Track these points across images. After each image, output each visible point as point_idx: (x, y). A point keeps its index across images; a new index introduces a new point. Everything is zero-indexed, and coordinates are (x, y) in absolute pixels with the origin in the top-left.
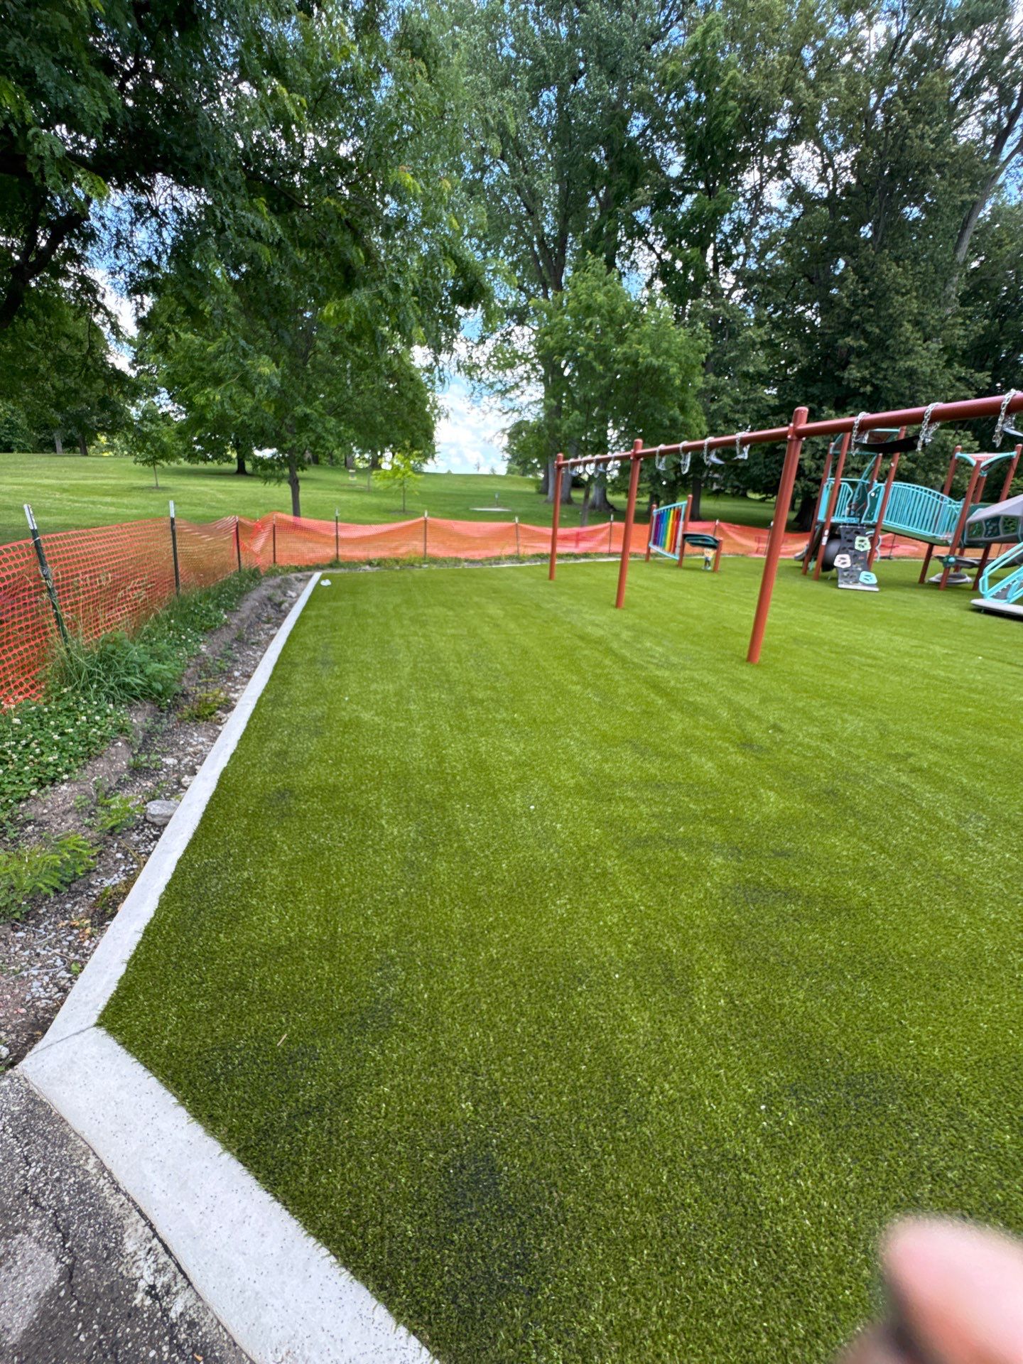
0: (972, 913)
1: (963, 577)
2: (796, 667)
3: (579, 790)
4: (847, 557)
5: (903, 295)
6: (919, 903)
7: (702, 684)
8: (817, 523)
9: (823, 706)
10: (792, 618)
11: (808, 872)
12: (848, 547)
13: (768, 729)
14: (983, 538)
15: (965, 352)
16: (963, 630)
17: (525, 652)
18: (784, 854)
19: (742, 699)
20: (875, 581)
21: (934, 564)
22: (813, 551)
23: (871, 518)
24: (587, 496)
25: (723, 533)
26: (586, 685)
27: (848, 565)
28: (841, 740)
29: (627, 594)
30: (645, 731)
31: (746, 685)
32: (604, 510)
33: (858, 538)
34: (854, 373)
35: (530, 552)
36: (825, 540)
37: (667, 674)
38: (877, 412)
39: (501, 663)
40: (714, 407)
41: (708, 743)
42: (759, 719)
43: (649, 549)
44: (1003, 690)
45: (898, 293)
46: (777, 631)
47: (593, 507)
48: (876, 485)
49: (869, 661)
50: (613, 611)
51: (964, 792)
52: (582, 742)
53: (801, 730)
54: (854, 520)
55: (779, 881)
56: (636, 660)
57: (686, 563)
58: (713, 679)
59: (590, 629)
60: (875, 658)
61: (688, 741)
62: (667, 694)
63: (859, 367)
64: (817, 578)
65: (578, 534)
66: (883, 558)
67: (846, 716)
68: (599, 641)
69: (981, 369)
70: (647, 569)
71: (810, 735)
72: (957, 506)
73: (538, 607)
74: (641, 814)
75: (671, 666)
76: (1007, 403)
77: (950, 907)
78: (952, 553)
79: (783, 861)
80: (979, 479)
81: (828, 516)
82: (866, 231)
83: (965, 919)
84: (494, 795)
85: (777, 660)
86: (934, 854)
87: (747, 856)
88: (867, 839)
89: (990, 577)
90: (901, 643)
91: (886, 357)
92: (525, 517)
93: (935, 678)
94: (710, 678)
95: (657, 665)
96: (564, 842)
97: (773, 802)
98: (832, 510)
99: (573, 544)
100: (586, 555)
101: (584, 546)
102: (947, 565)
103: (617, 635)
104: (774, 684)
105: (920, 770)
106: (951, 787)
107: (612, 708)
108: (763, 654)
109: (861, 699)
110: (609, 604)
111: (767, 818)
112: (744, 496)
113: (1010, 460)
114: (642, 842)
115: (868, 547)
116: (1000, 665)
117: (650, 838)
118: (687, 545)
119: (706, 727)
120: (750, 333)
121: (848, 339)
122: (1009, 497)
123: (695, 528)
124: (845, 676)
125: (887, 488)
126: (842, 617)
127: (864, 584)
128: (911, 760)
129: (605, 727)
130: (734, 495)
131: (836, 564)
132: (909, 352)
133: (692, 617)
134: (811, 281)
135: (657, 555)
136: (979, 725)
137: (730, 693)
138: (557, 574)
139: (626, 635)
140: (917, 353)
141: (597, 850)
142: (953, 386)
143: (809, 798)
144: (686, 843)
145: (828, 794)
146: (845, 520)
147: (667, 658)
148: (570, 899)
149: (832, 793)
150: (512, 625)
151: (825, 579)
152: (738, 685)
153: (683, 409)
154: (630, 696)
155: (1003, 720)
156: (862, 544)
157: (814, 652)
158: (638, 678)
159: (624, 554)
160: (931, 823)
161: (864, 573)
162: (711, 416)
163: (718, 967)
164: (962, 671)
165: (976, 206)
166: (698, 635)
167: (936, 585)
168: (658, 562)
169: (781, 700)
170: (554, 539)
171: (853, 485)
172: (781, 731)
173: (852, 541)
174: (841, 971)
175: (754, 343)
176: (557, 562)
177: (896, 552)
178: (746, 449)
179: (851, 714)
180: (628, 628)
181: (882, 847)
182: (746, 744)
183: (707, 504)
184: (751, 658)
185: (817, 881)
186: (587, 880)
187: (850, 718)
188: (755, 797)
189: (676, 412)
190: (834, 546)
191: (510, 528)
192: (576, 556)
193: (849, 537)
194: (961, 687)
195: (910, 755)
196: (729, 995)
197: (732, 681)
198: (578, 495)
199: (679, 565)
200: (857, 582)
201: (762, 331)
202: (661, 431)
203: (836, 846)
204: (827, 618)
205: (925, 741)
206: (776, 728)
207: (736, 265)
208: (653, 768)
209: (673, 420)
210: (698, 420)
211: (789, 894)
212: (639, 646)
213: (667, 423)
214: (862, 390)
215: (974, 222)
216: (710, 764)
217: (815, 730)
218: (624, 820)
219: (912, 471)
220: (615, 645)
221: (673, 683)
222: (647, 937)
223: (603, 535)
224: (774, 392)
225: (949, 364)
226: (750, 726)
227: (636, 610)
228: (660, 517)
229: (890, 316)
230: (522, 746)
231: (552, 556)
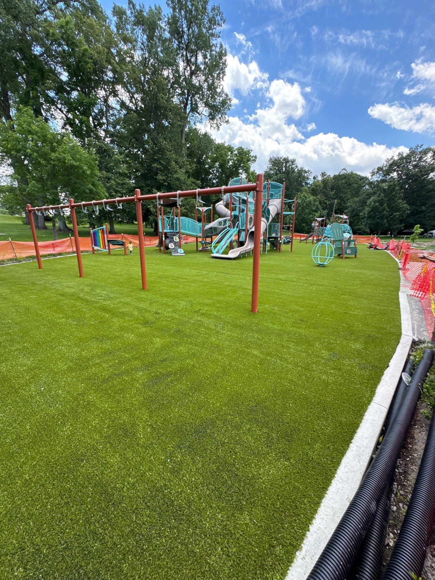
0: (222, 354)
1: (208, 247)
2: (161, 288)
3: (70, 369)
4: (172, 244)
5: (170, 152)
6: (208, 358)
7: (126, 303)
8: (160, 232)
9: (172, 300)
10: (158, 269)
11: (173, 363)
12: (172, 241)
13: (154, 314)
14: (210, 235)
15: (193, 174)
16: (210, 265)
17: (27, 309)
18: (165, 360)
19: (142, 305)
20: (183, 252)
21: (199, 244)
22: (161, 243)
23: (177, 230)
24: (54, 225)
25: (126, 239)
26: (67, 318)
27: (174, 247)
28: (179, 311)
29: (84, 270)
30: (101, 330)
31: (143, 299)
32: (66, 231)
33: (174, 237)
34: (160, 177)
35: (24, 255)
36: (164, 238)
37: (109, 302)
38: (171, 192)
39: (12, 319)
40: (108, 185)
41: (130, 327)
42: (150, 311)
43: (93, 248)
44: (222, 281)
45: (168, 151)
46: (153, 275)
47: (60, 230)
48: (176, 218)
49: (185, 280)
50: (79, 279)
51: (216, 317)
52: (69, 346)
53: (165, 311)
54: (172, 231)
55: (164, 372)
56: (93, 300)
57: (112, 253)
58: (129, 300)
59: (67, 290)
60: (186, 279)
61: (122, 329)
62: (110, 311)
63: (162, 175)
64: (165, 253)
65: (53, 244)
66: (185, 243)
67: (180, 302)
68: (72, 295)
69: (198, 180)
70: (93, 257)
71: (169, 312)
72: (200, 224)
73: (34, 284)
74: (104, 368)
75: (111, 299)
76: (197, 192)
77: (216, 356)
78: (203, 240)
79: (164, 363)
80: (204, 216)
81: (162, 230)
82: (152, 126)
83: (220, 357)
84: (17, 392)
85: (154, 286)
86: (210, 340)
87: (151, 367)
88: (191, 343)
89: (214, 247)
90: (194, 272)
91: (169, 173)
92: (15, 238)
93: (204, 282)
94: (128, 300)
95: (104, 299)
96: (64, 398)
97: (158, 342)
98: (163, 228)
99: (52, 249)
100: (60, 254)
101: (58, 250)
102: (202, 244)
103: (82, 290)
104: (154, 296)
105: (203, 314)
106: (212, 317)
107: (83, 325)
108: (148, 285)
109: (184, 294)
110: (76, 276)
111: (157, 349)
112: (133, 223)
113: (210, 209)
114: (105, 381)
115: (178, 240)
116: (220, 274)
117: (110, 377)
118: (110, 245)
119: (129, 321)
120: (116, 156)
121: (155, 165)
122: (213, 221)
123: (112, 237)
124: (178, 287)
125: (179, 219)
126: (175, 266)
127: (180, 253)
128: (201, 311)
129: (81, 335)
130: (128, 223)
131: (170, 247)
132: (176, 172)
133: (118, 275)
134: (136, 140)
135: (98, 250)
136: (218, 294)
137: (137, 304)
138: (43, 265)
139: (86, 289)
140: (178, 172)
141: (82, 394)
142: (192, 185)
143: (171, 336)
144: (127, 372)
145: (177, 332)
146: (169, 231)
147: (108, 296)
148: (71, 424)
149: (178, 331)
150: (17, 297)
151: (168, 253)
152: (140, 300)
153: (94, 185)
154: (92, 317)
155: (223, 291)
156: (176, 239)
157: (167, 281)
158: (95, 307)
159: (77, 252)
160: (208, 330)
161: (179, 249)
162: (108, 189)
163: (145, 417)
164: (211, 278)
165: (184, 127)
166: (121, 283)
167: (201, 251)
168: (100, 254)
169: (157, 302)
170: (36, 248)
171: (168, 218)
172: (158, 313)
173: (173, 238)
174: (188, 394)
175: (119, 161)
176: (42, 259)
177: (188, 241)
178: (121, 205)
179: (181, 300)
180: (87, 286)
181: (196, 344)
182: (146, 323)
183: (117, 227)
184: (144, 288)
185: (177, 365)
186: (80, 410)
187: (181, 302)
188: (151, 342)
189: (90, 186)
190: (168, 241)
191: (8, 243)
192: (54, 255)
193: (171, 237)
194: (211, 283)
195: (200, 310)
196: (151, 426)
197: (137, 299)
198: (49, 224)
199: (109, 253)
200: (178, 253)
201: (122, 157)
202: (86, 195)
203: (181, 350)
204: (170, 267)
205: (203, 304)
206: (157, 313)
207: (104, 127)
208: (107, 345)
209: (91, 190)
210: (102, 190)
211: (168, 375)
212: (94, 293)
213: (88, 191)
214: (164, 184)
215: (184, 132)
216: (132, 336)
217: (170, 310)
218: (96, 375)
219: (187, 213)
220: (81, 295)
221: (112, 306)
222: (113, 421)
223: (67, 243)
224: (134, 181)
225: (189, 177)
226: (147, 315)
227: (91, 277)
228: (94, 233)
229: (167, 158)
230: (32, 359)
231: (38, 257)
